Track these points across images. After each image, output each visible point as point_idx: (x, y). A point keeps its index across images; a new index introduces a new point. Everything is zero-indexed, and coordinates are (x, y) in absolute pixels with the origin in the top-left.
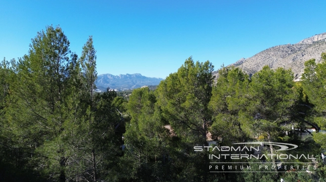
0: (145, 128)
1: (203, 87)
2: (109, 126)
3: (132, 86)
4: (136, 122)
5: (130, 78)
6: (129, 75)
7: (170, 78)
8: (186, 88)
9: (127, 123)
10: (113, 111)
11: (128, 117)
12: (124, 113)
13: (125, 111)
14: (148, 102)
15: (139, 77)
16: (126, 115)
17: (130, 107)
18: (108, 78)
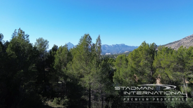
0: (123, 74)
1: (150, 56)
2: (106, 72)
3: (119, 51)
4: (119, 72)
5: (118, 47)
6: (117, 45)
7: (134, 51)
8: (141, 56)
9: (115, 72)
10: (108, 66)
11: (116, 69)
12: (113, 67)
13: (114, 66)
14: (125, 62)
15: (123, 46)
16: (114, 68)
17: (116, 64)
18: (106, 47)
